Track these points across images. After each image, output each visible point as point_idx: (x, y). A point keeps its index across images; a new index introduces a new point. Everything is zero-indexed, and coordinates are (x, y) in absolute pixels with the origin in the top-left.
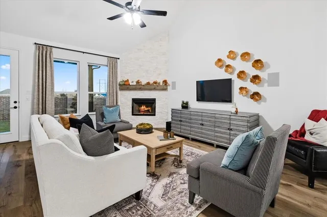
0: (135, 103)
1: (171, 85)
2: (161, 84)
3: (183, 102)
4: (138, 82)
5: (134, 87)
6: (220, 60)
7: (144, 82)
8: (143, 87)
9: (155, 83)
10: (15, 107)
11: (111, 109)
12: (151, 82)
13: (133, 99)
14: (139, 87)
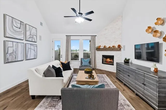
0: (104, 57)
1: (123, 48)
2: (116, 47)
3: (126, 59)
4: (105, 47)
5: (102, 49)
6: (149, 28)
7: (107, 47)
8: (107, 49)
9: (113, 47)
10: (61, 57)
11: (86, 60)
12: (111, 46)
13: (102, 55)
14: (105, 49)
